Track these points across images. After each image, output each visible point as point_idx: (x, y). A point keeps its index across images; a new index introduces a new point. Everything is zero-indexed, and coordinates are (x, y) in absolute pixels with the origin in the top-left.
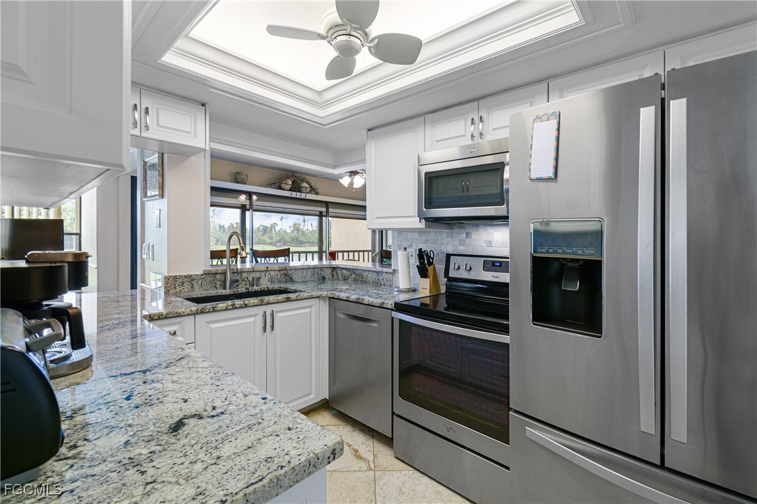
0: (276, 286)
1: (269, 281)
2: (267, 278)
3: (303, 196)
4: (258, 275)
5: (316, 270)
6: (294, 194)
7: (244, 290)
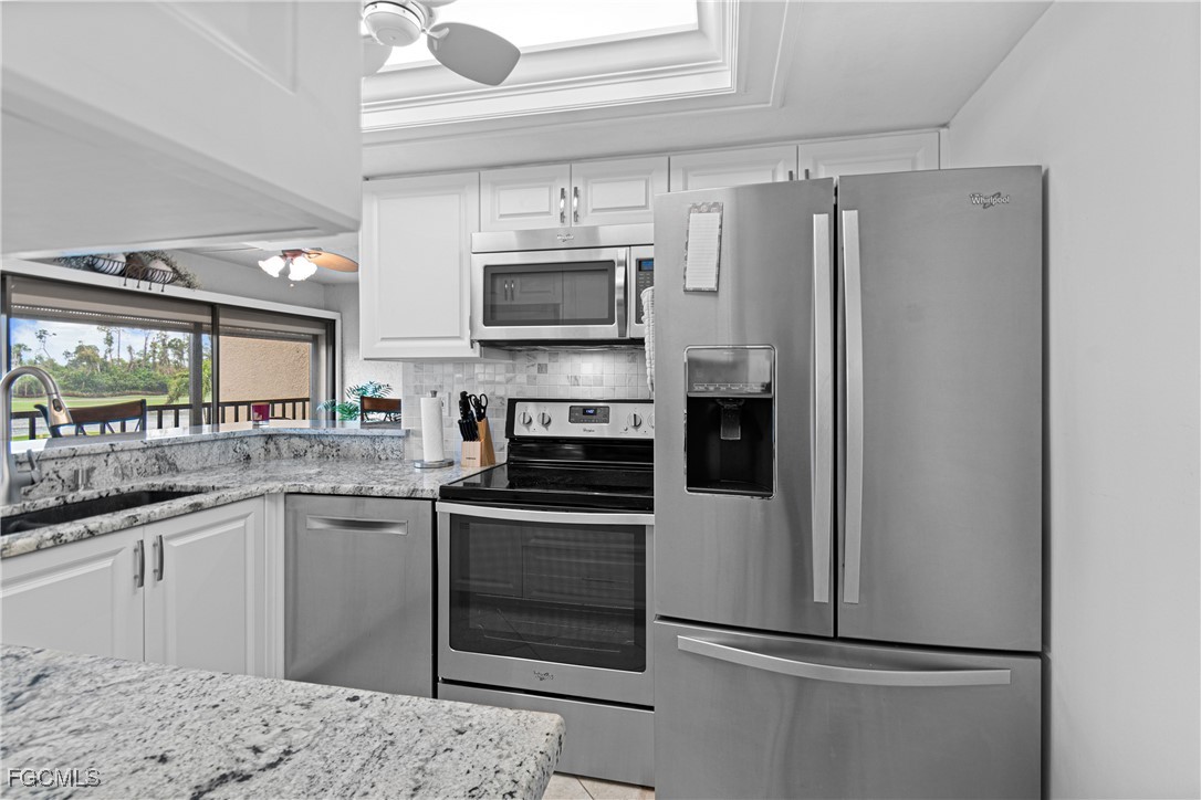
0: (140, 484)
1: (115, 475)
2: (111, 470)
3: (156, 289)
4: (85, 463)
5: (230, 442)
6: (132, 284)
7: (52, 502)
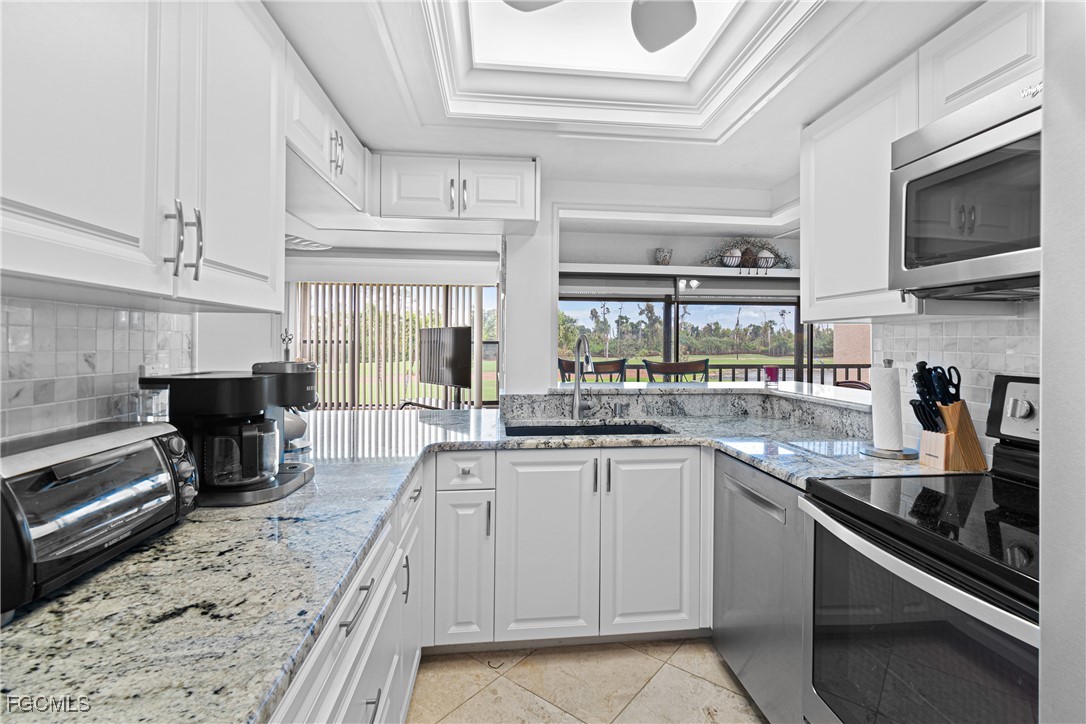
0: (649, 420)
1: (642, 411)
2: (640, 406)
4: (624, 401)
5: (729, 397)
6: (745, 272)
7: (598, 423)
